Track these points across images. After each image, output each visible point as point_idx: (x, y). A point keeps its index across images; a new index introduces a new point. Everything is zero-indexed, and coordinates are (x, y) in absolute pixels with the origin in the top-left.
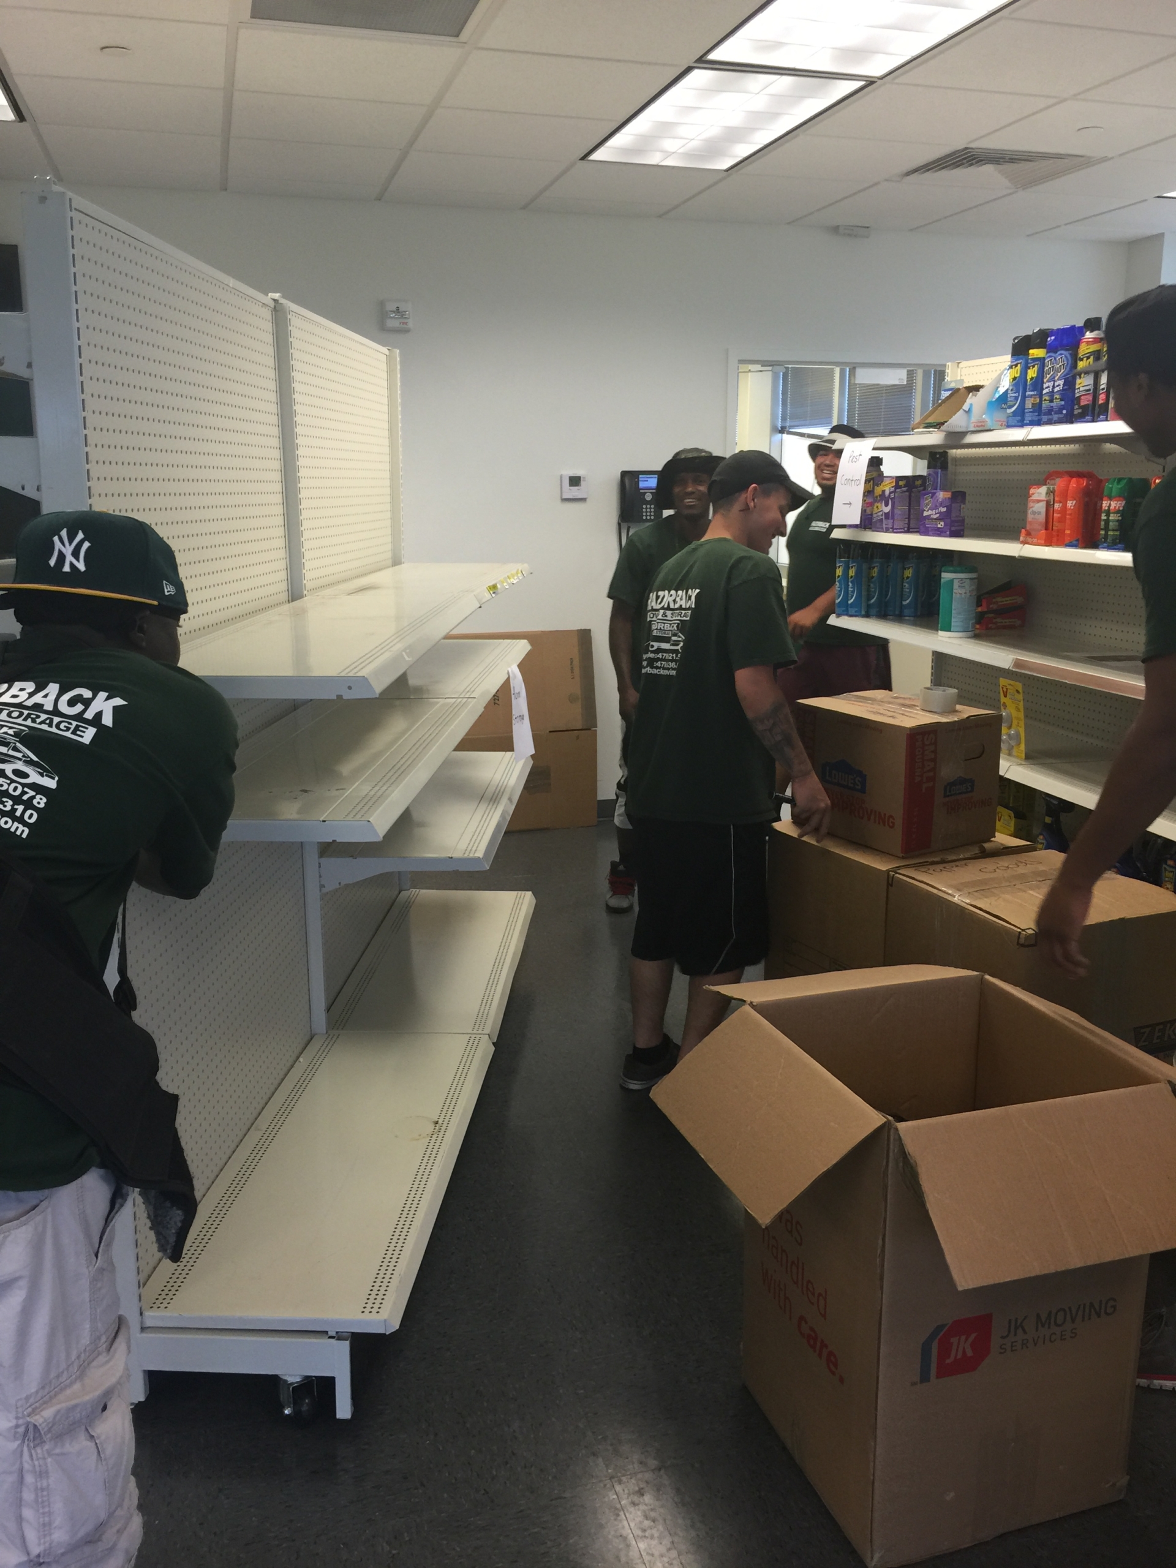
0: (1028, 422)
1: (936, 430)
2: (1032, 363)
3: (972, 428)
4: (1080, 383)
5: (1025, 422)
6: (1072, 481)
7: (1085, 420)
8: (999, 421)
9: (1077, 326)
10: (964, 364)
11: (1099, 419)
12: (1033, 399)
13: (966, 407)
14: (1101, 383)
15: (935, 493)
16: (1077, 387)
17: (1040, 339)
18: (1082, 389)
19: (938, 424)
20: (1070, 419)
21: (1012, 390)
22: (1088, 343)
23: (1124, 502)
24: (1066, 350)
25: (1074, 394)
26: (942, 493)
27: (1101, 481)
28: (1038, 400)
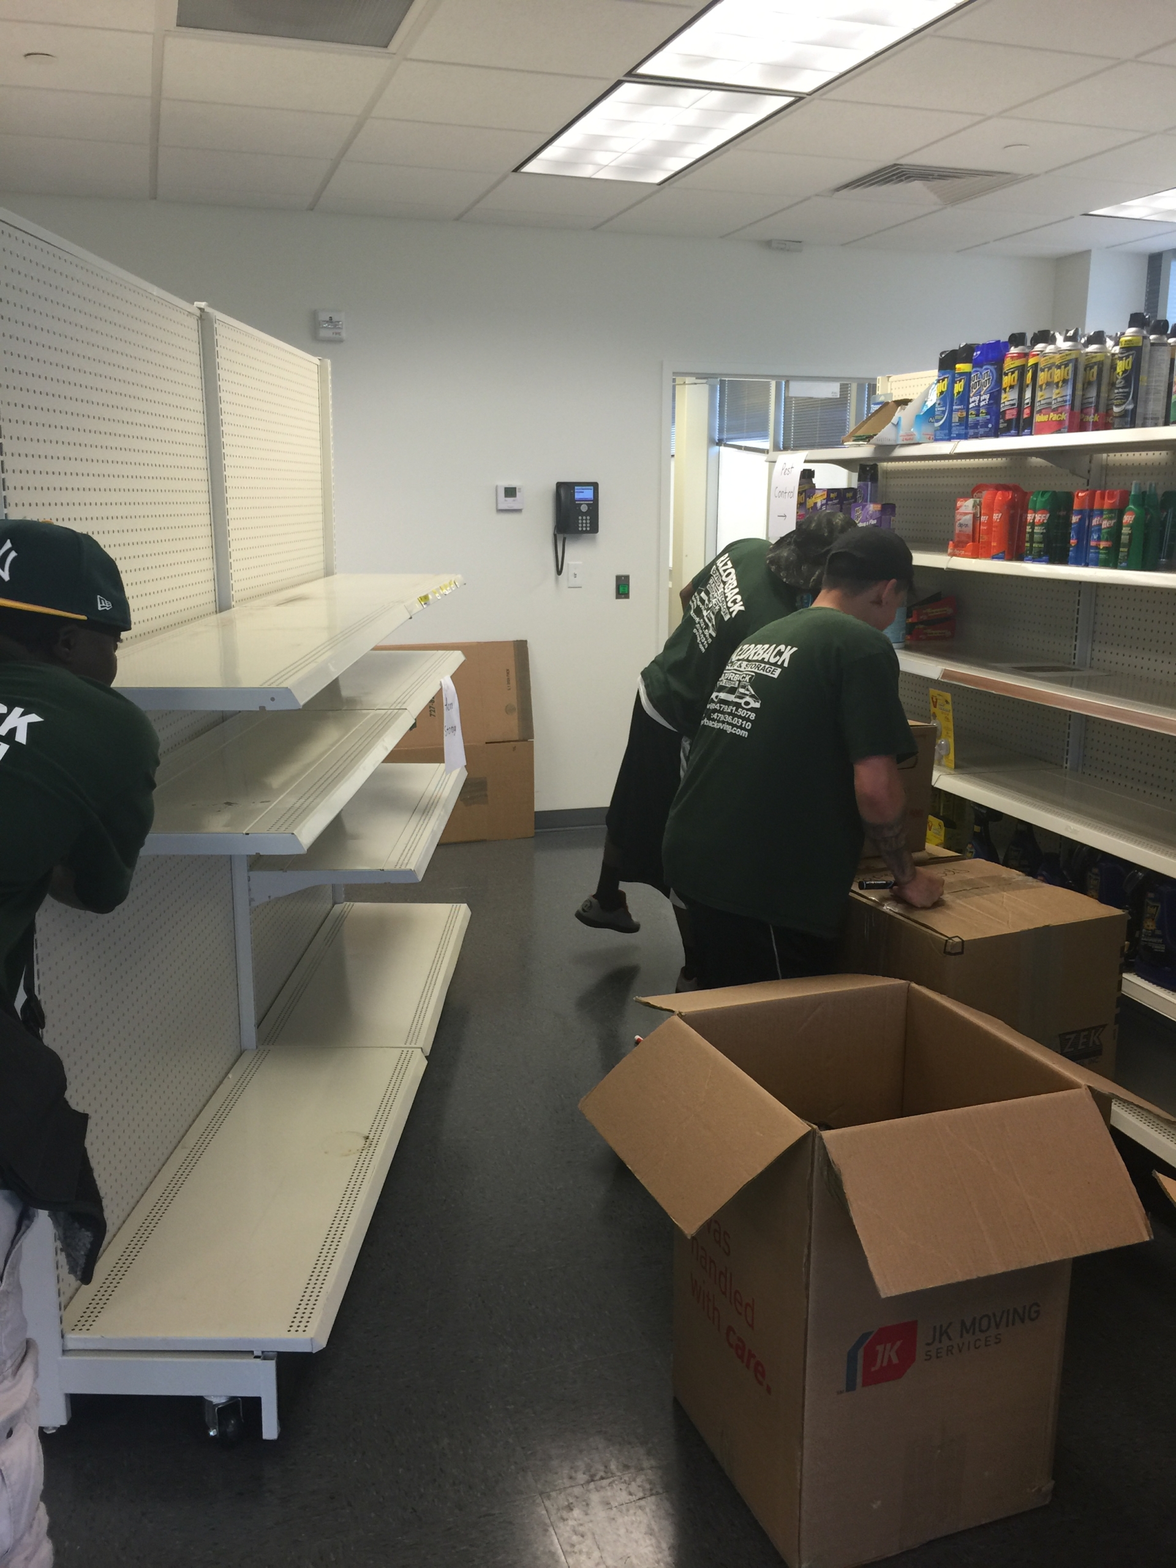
0: (955, 435)
1: (866, 443)
2: (958, 378)
3: (900, 442)
4: (1006, 398)
5: (952, 435)
6: (998, 494)
7: (1009, 434)
8: (928, 435)
9: (1001, 341)
10: (894, 378)
11: (1024, 433)
12: (959, 413)
13: (894, 420)
14: (1026, 398)
15: (866, 505)
16: (1002, 401)
17: (965, 353)
18: (1007, 403)
19: (867, 438)
20: (996, 433)
21: (939, 404)
22: (1012, 358)
23: (1048, 515)
24: (992, 365)
25: (1000, 408)
26: (872, 505)
27: (1026, 493)
28: (964, 414)
